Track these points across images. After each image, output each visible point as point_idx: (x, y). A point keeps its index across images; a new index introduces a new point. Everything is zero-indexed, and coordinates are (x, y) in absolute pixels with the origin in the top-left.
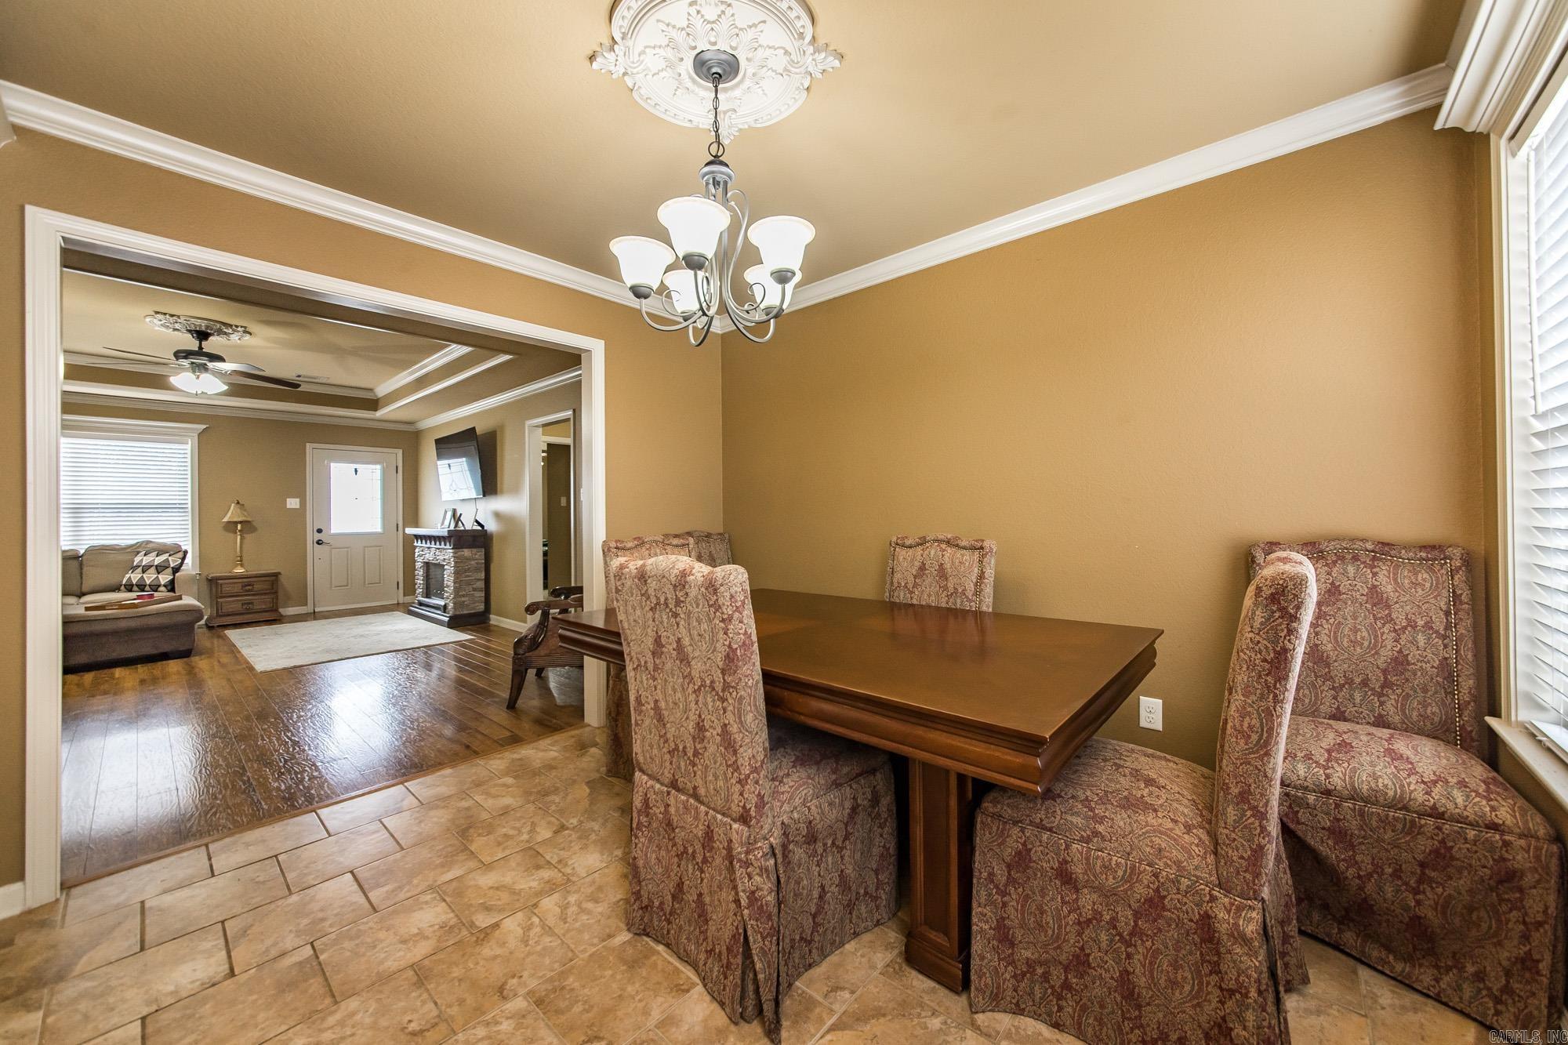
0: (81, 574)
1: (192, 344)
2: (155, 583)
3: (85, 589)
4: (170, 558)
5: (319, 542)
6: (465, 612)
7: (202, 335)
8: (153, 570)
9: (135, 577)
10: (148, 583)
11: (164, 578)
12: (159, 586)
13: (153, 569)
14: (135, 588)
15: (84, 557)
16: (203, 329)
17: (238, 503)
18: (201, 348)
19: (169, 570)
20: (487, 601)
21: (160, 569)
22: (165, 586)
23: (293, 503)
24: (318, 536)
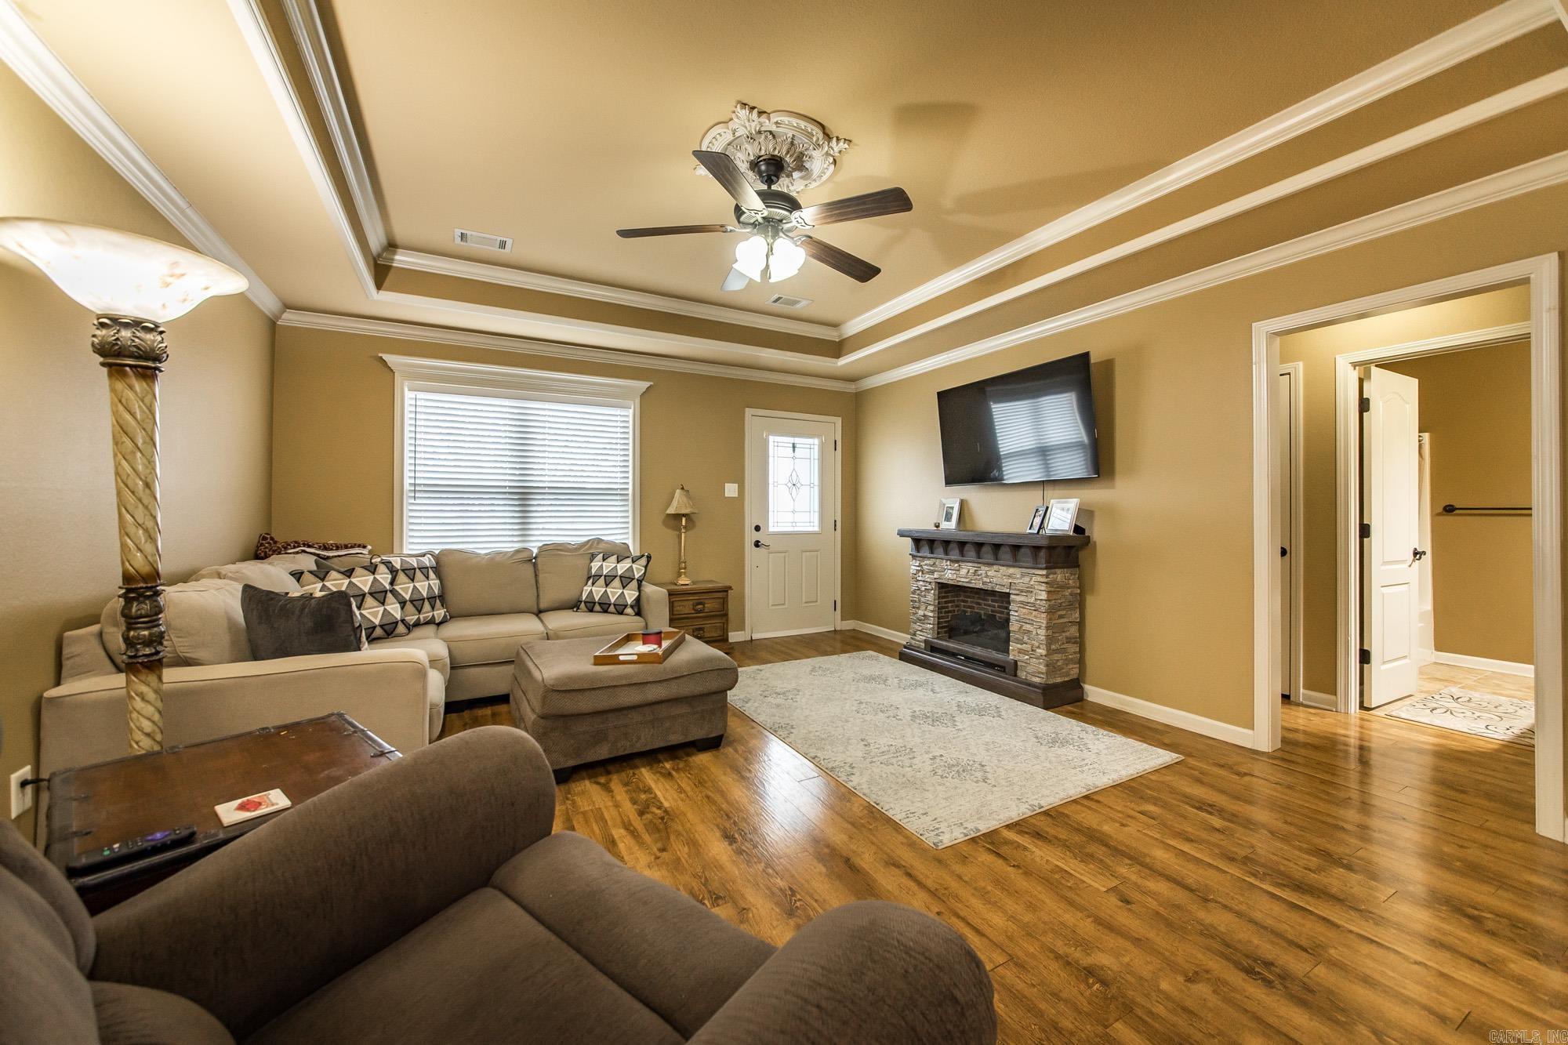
0: (537, 582)
2: (621, 602)
3: (543, 606)
4: (634, 566)
5: (757, 544)
6: (1059, 680)
7: (772, 171)
8: (617, 582)
9: (598, 591)
10: (613, 601)
11: (630, 595)
12: (626, 606)
13: (617, 580)
14: (597, 608)
15: (539, 560)
17: (683, 488)
19: (634, 584)
20: (1081, 662)
21: (625, 580)
22: (632, 607)
23: (731, 490)
24: (757, 536)
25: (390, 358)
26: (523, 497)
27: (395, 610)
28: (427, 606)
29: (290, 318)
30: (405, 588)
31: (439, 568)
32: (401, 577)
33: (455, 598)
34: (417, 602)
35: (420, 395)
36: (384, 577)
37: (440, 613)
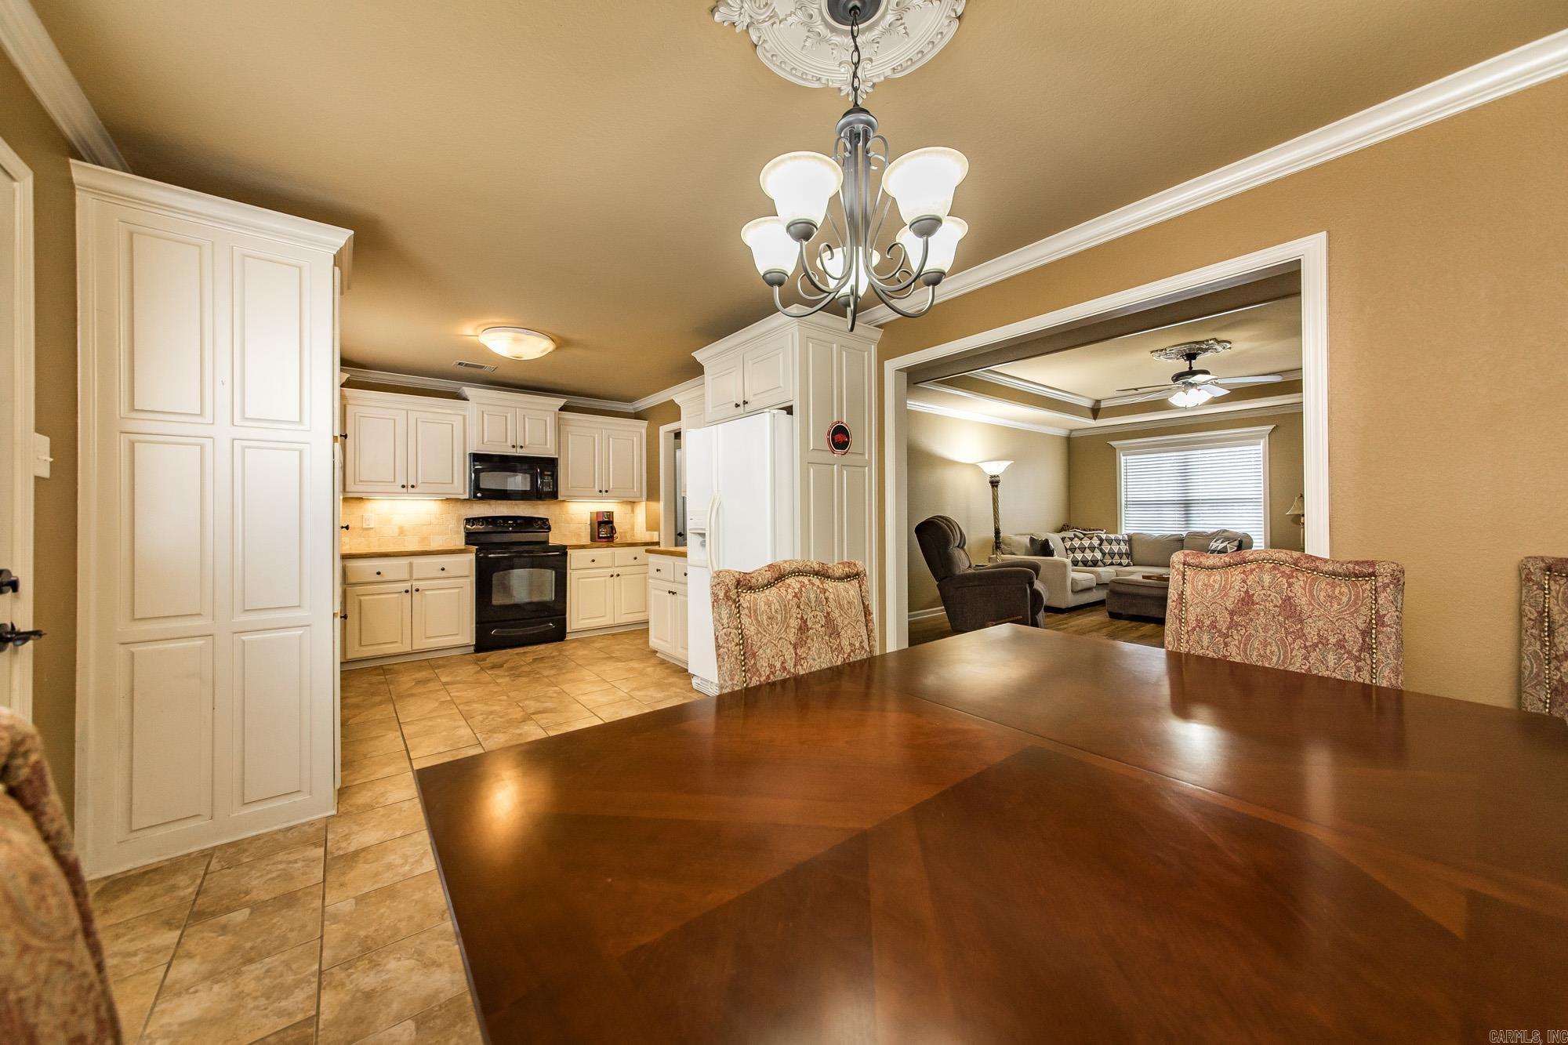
1: (1183, 365)
7: (1191, 357)
16: (1188, 352)
18: (1191, 368)
25: (1113, 443)
26: (1186, 505)
27: (1098, 555)
28: (1117, 557)
29: (1075, 434)
30: (1106, 548)
31: (1130, 541)
32: (1105, 543)
33: (1138, 554)
34: (1112, 555)
35: (1128, 457)
36: (1096, 542)
37: (1125, 561)
